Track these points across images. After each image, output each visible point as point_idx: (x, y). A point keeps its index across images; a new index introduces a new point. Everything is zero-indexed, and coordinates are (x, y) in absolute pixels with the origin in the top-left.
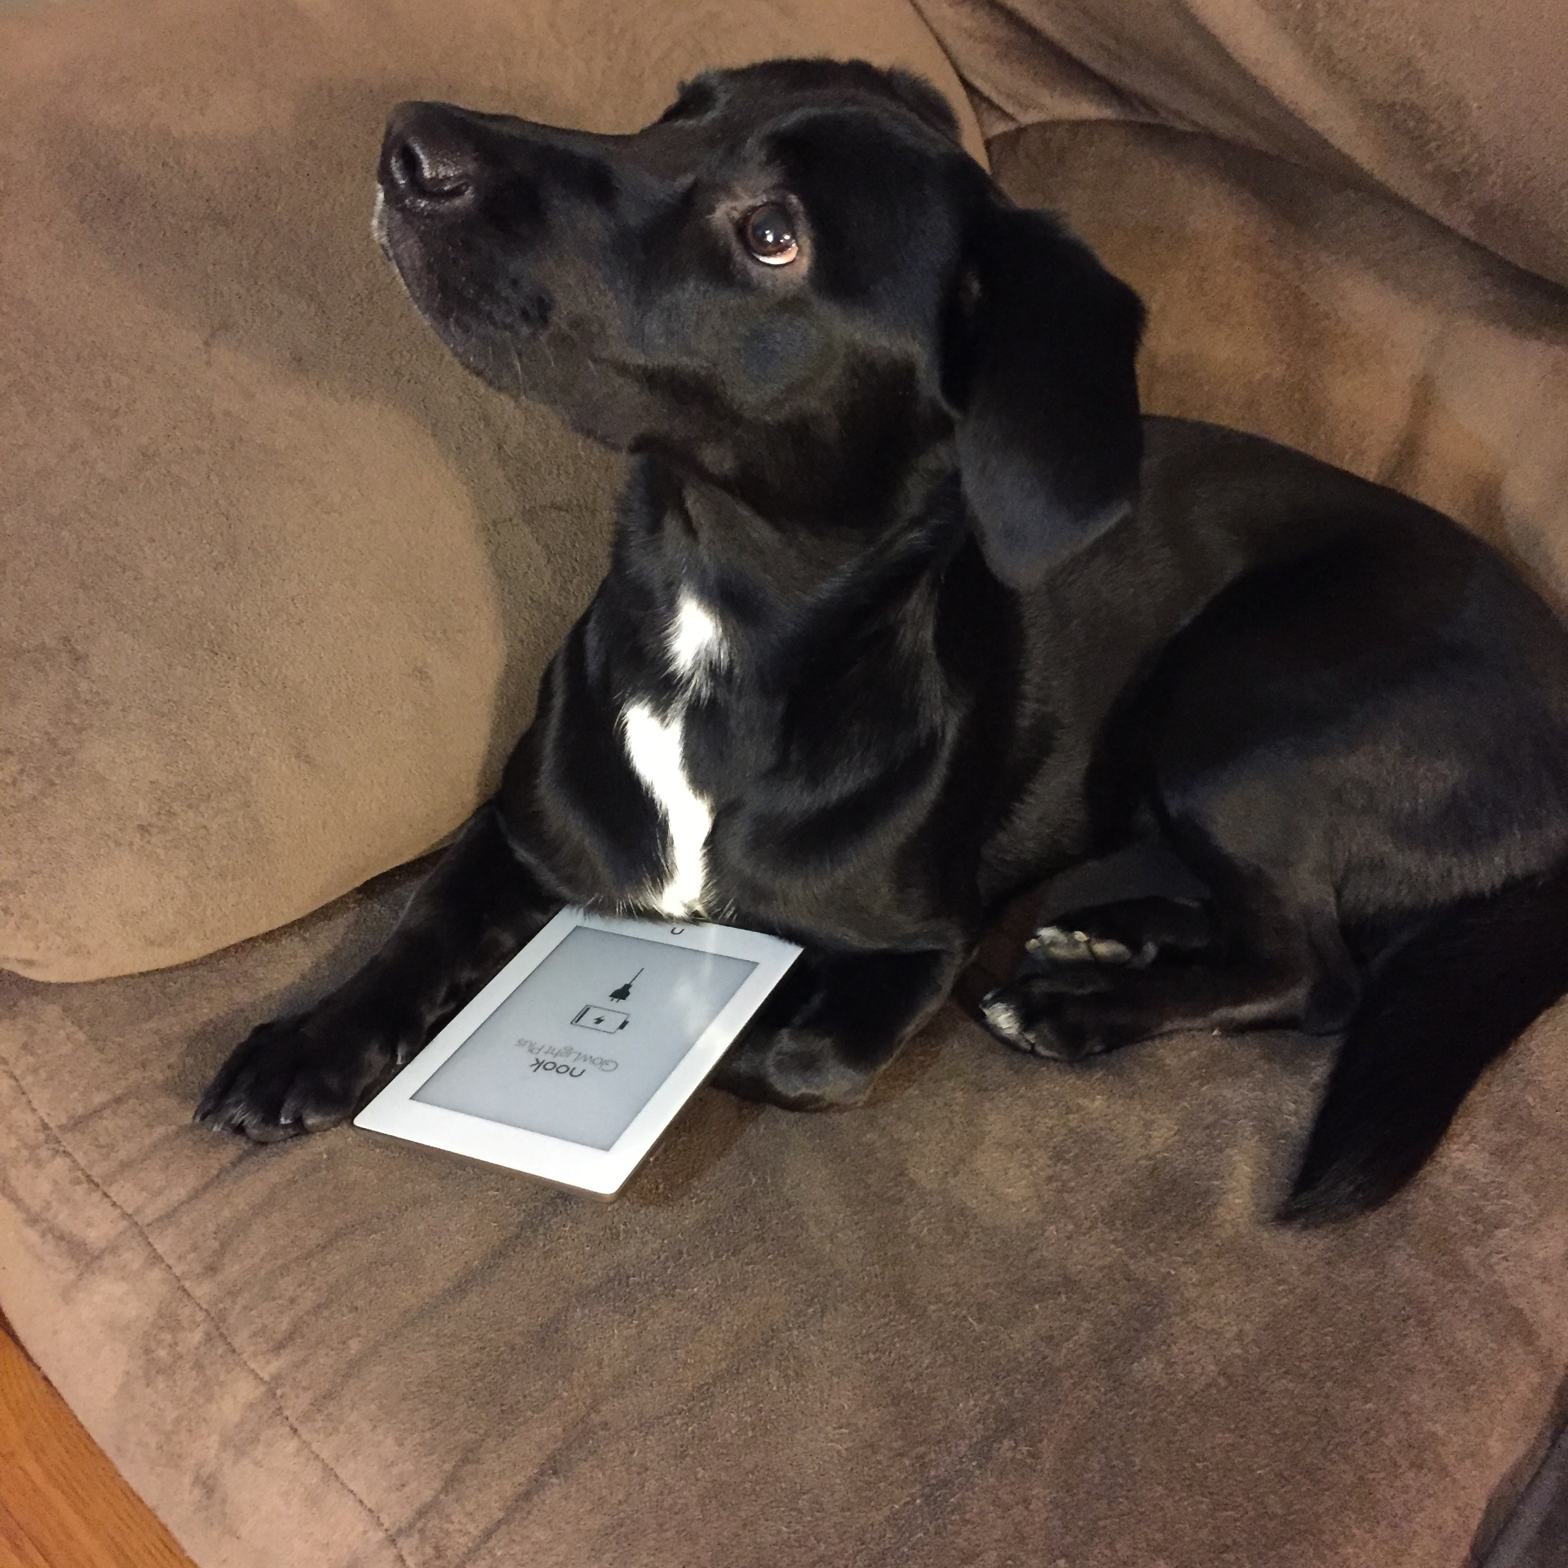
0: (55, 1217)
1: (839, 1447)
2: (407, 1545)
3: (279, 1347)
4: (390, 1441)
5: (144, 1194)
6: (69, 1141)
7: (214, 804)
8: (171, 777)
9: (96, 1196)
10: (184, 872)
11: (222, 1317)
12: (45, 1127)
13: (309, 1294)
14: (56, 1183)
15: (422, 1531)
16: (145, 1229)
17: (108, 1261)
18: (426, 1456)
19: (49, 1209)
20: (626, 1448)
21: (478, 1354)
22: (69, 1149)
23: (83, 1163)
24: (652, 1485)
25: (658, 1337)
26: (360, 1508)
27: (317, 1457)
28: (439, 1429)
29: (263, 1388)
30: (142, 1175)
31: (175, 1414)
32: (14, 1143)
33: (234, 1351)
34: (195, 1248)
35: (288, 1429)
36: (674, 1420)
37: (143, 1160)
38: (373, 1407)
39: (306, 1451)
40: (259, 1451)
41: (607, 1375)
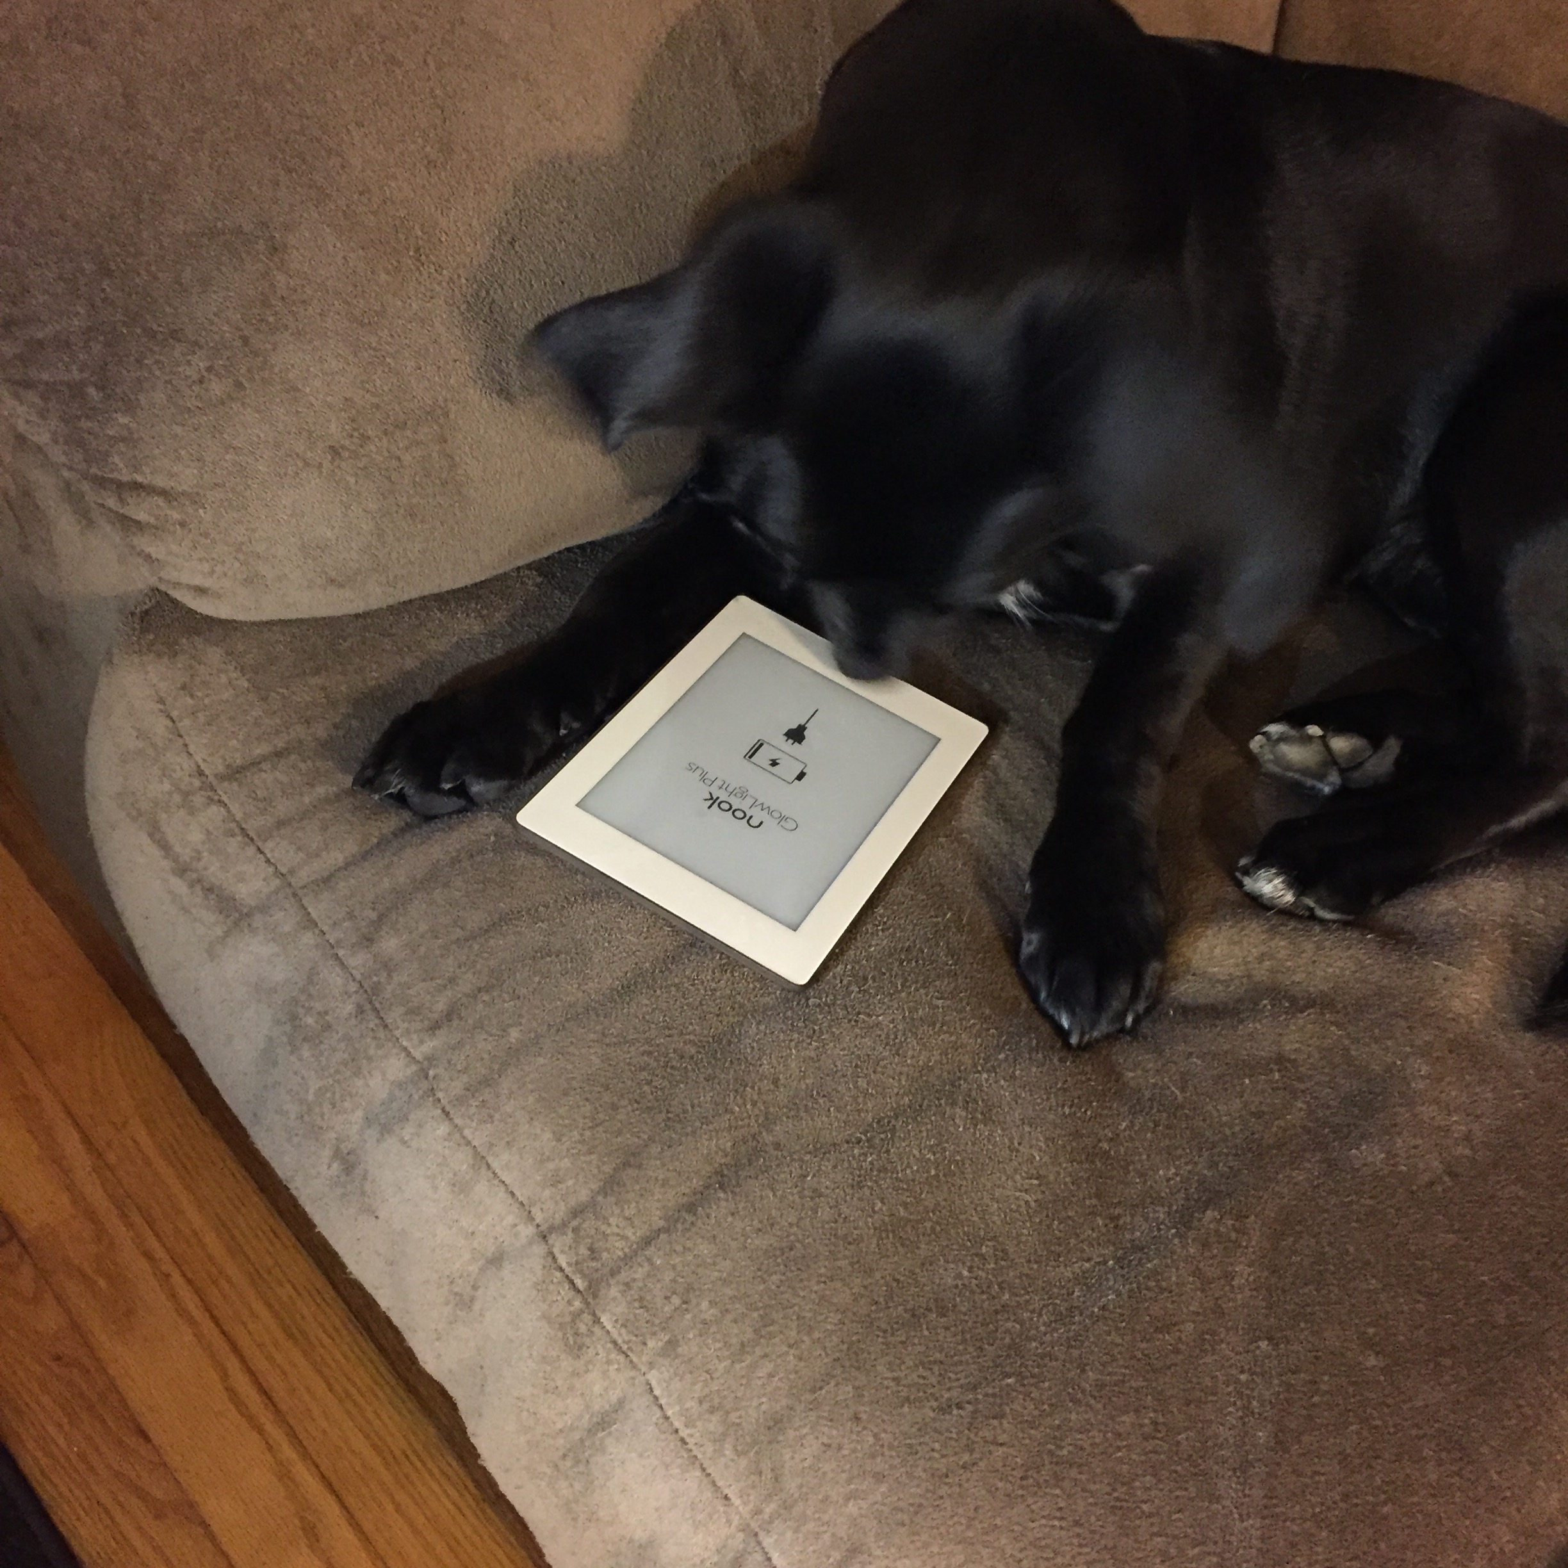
0: (206, 869)
1: (1027, 1197)
2: (559, 1243)
3: (434, 1028)
4: (548, 1135)
5: (301, 854)
6: (224, 790)
7: (409, 433)
8: (368, 396)
9: (251, 851)
10: (372, 506)
11: (377, 989)
12: (201, 773)
13: (469, 975)
14: (208, 832)
15: (576, 1230)
16: (300, 892)
17: (258, 920)
18: (584, 1155)
19: (199, 859)
20: (799, 1171)
21: (646, 1058)
22: (225, 798)
23: (239, 816)
24: (825, 1213)
25: (839, 1063)
26: (510, 1201)
27: (469, 1143)
28: (601, 1129)
29: (414, 1068)
30: (299, 834)
31: (320, 1084)
32: (167, 786)
33: (386, 1026)
34: (351, 916)
35: (440, 1111)
36: (852, 1149)
37: (302, 819)
38: (531, 1099)
39: (457, 1136)
40: (407, 1132)
41: (782, 1096)
